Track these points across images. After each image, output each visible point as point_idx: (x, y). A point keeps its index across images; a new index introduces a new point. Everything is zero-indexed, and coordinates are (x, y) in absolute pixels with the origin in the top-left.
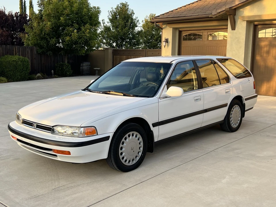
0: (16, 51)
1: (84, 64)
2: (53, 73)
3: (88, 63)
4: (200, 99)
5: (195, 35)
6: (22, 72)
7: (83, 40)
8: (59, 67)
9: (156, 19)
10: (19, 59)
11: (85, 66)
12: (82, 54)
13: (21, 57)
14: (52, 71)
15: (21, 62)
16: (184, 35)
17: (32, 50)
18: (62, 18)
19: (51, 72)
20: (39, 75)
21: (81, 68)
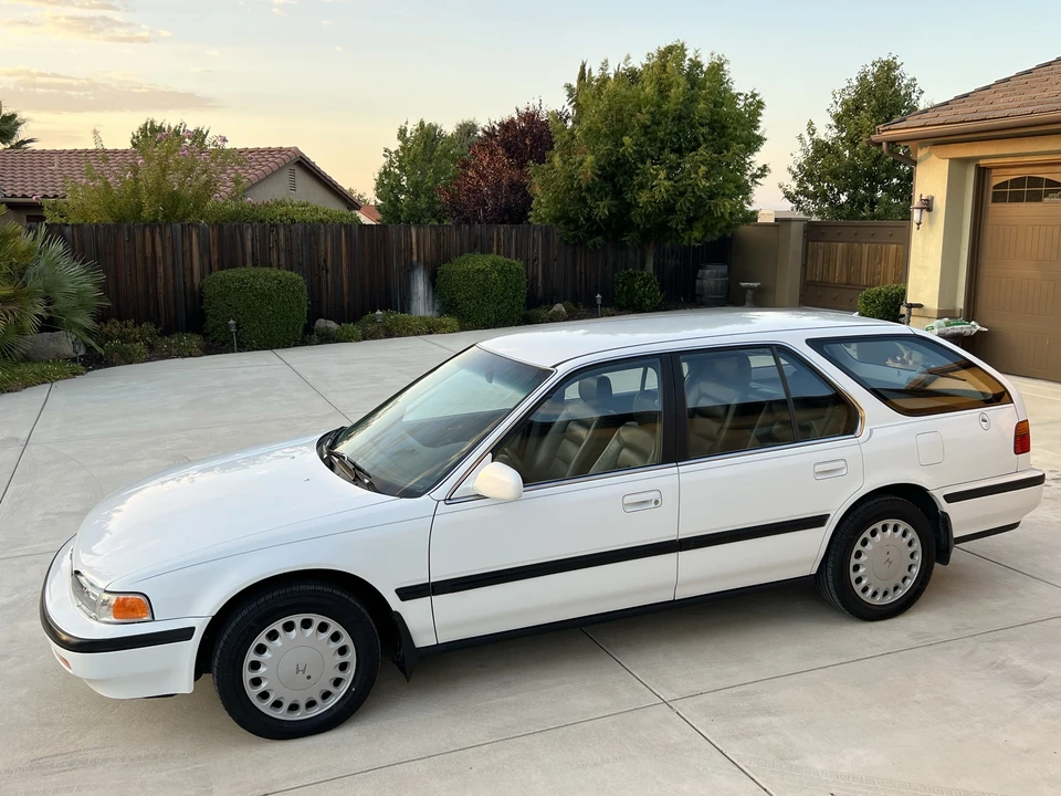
0: (499, 239)
1: (708, 271)
2: (599, 302)
3: (723, 269)
4: (656, 502)
5: (1035, 181)
6: (502, 301)
7: (690, 201)
8: (624, 284)
9: (889, 130)
10: (494, 264)
11: (711, 276)
12: (693, 243)
13: (501, 258)
14: (599, 296)
15: (500, 272)
16: (996, 181)
17: (547, 233)
18: (627, 140)
19: (595, 300)
20: (559, 307)
21: (698, 282)
